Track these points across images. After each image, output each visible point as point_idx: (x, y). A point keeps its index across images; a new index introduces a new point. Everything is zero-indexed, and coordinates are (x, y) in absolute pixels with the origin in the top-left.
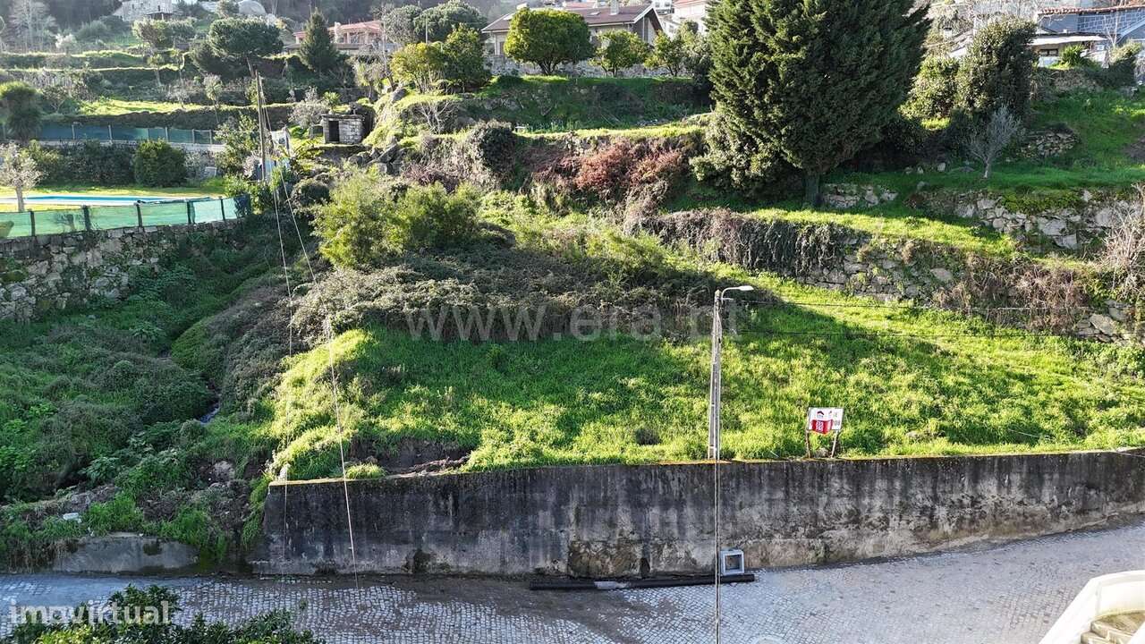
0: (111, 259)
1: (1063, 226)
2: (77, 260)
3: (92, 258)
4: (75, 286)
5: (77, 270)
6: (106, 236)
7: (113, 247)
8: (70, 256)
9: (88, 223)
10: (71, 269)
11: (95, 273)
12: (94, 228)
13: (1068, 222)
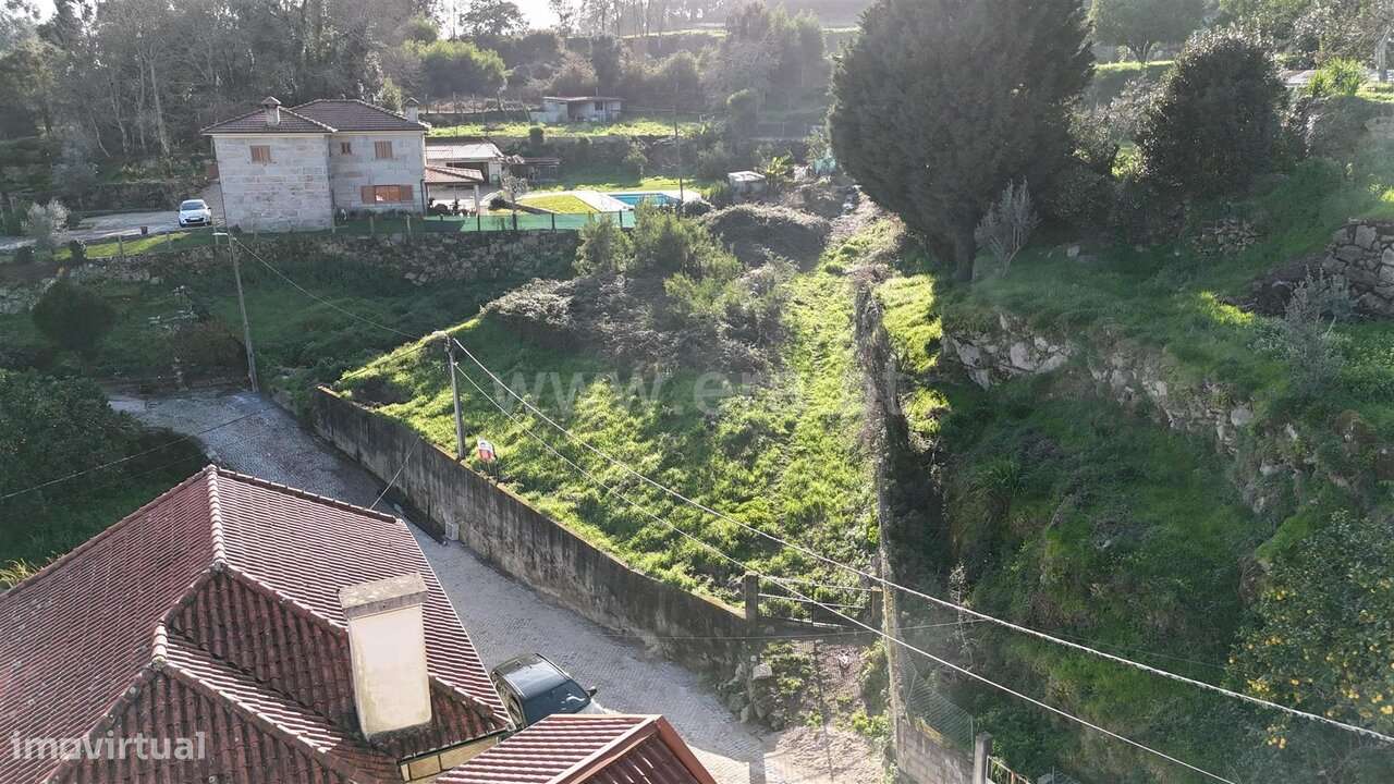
0: (531, 250)
1: (977, 356)
2: (506, 248)
3: (515, 248)
4: (503, 264)
5: (506, 255)
6: (527, 234)
7: (533, 242)
8: (501, 246)
9: (515, 225)
10: (502, 254)
11: (517, 258)
12: (519, 228)
13: (984, 352)
